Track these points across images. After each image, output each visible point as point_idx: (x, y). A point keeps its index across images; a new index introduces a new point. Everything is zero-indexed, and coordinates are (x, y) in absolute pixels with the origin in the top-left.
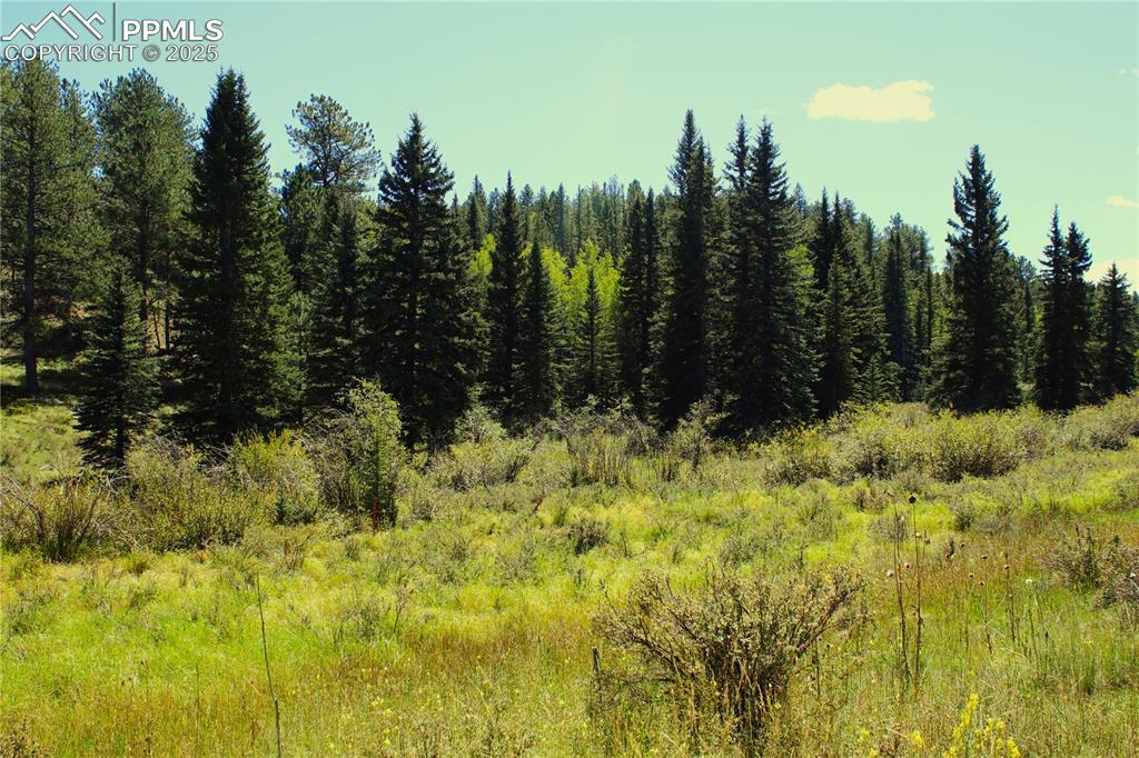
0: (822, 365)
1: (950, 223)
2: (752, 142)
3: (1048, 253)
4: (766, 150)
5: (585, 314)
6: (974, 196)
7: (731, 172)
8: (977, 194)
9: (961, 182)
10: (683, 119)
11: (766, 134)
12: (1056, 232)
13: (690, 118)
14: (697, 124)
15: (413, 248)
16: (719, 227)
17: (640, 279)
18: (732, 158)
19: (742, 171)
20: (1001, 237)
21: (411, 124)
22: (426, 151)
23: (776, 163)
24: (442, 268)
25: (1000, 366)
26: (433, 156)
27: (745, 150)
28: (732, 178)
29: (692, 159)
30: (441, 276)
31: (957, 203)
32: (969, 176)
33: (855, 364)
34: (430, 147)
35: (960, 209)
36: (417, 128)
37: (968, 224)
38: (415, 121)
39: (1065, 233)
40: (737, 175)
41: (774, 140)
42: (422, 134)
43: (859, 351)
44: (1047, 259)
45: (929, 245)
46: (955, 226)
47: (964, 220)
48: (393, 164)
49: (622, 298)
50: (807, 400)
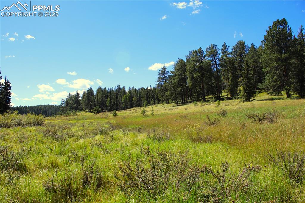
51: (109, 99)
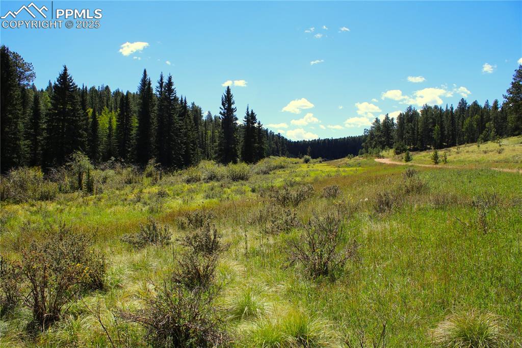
0: (185, 149)
1: (220, 108)
2: (165, 80)
3: (245, 118)
4: (170, 83)
5: (108, 131)
6: (227, 101)
7: (158, 89)
8: (228, 100)
9: (224, 96)
10: (143, 71)
11: (170, 78)
12: (248, 112)
13: (145, 71)
14: (147, 73)
15: (64, 109)
16: (153, 106)
17: (123, 120)
18: (159, 85)
19: (161, 89)
20: (234, 113)
21: (64, 68)
22: (68, 78)
23: (173, 87)
24: (74, 115)
25: (234, 150)
26: (71, 79)
27: (162, 83)
28: (158, 91)
29: (145, 84)
30: (74, 118)
31: (223, 102)
32: (226, 95)
33: (191, 149)
34: (70, 76)
35: (223, 104)
36: (66, 70)
37: (225, 109)
38: (65, 67)
39: (250, 112)
40: (159, 90)
41: (173, 80)
42: (67, 72)
43: (192, 145)
44: (245, 120)
45: (202, 112)
46: (222, 109)
47: (224, 107)
48: (58, 81)
49: (118, 126)
50: (180, 159)
51: (437, 127)
